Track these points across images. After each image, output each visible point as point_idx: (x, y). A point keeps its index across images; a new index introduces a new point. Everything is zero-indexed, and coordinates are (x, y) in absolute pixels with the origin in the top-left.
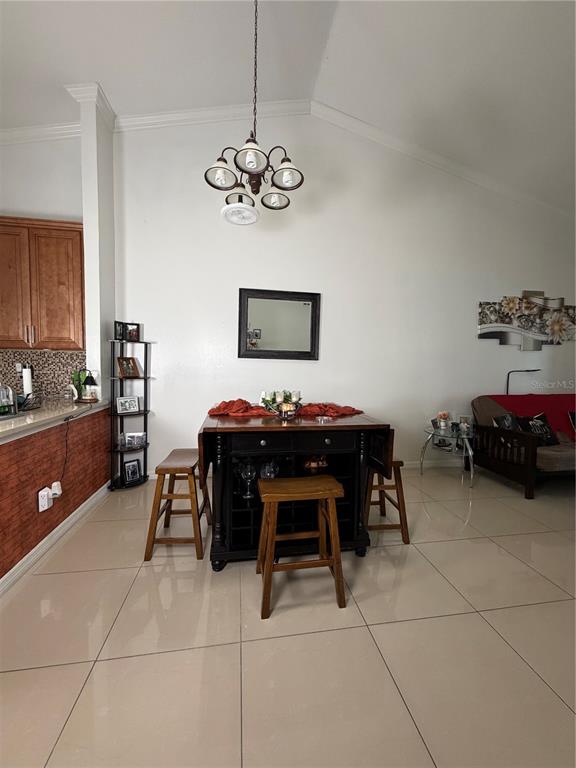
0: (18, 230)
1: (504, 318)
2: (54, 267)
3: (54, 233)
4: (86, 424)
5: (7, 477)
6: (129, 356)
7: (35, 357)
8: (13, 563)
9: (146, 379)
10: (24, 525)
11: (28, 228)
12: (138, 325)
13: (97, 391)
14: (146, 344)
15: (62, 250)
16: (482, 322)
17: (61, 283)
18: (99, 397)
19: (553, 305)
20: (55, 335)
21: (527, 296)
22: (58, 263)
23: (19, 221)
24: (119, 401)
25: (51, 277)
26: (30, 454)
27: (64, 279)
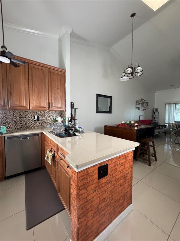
0: (43, 68)
1: (139, 104)
2: (56, 83)
3: (56, 71)
7: (40, 113)
11: (48, 68)
15: (59, 78)
16: (136, 105)
19: (145, 102)
20: (56, 106)
21: (142, 99)
22: (57, 82)
23: (46, 65)
25: (55, 86)
27: (59, 87)
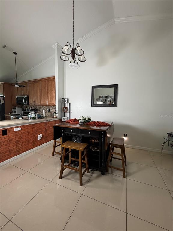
0: (45, 81)
3: (51, 80)
4: (53, 123)
5: (30, 131)
6: (66, 107)
8: (31, 149)
9: (69, 112)
10: (34, 142)
11: (47, 79)
12: (68, 99)
13: (57, 115)
14: (69, 104)
15: (52, 83)
17: (52, 91)
18: (58, 117)
20: (51, 102)
22: (52, 86)
24: (63, 118)
25: (51, 89)
26: (36, 127)
